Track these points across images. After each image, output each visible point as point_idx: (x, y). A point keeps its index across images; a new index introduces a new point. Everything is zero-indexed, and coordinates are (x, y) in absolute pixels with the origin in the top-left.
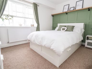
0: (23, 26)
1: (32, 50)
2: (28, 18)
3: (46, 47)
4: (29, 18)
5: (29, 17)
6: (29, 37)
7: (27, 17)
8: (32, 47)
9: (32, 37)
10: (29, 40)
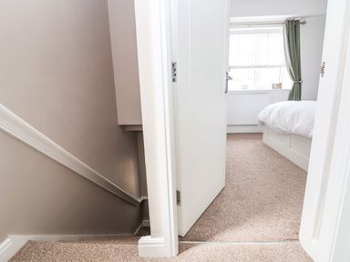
0: (251, 88)
1: (266, 146)
2: (264, 67)
3: (299, 135)
4: (270, 67)
5: (269, 64)
6: (261, 116)
7: (264, 64)
8: (267, 139)
9: (270, 113)
10: (263, 124)
